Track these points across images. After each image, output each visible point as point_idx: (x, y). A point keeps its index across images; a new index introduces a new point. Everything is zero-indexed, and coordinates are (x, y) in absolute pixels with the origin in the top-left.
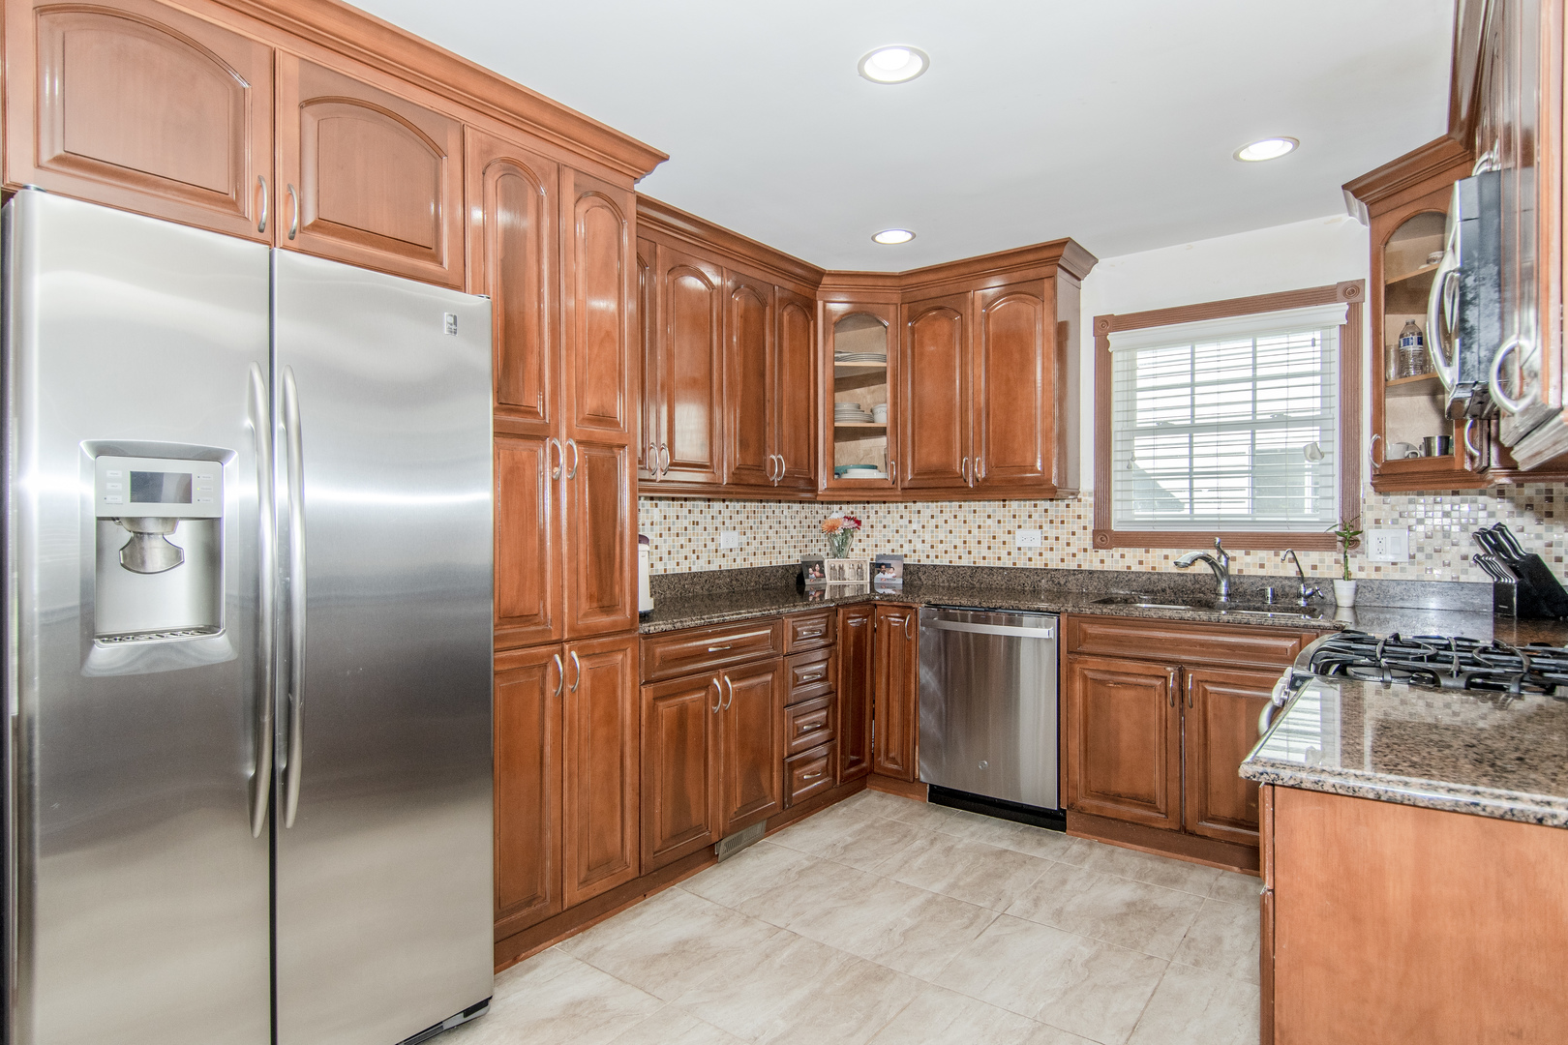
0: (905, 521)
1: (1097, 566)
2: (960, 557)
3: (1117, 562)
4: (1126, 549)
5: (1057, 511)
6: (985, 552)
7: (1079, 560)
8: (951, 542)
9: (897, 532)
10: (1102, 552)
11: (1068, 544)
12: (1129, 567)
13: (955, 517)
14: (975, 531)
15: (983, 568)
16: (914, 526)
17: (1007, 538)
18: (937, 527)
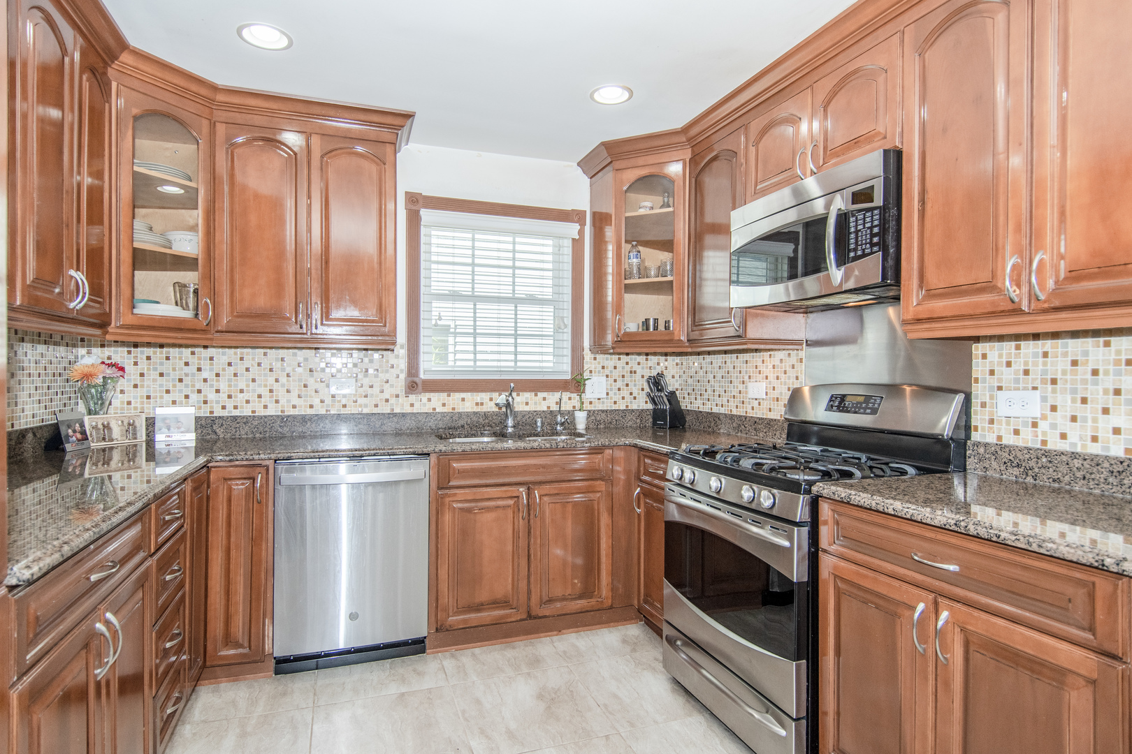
0: (192, 369)
1: (408, 410)
2: (265, 407)
3: (425, 405)
4: (432, 394)
5: (371, 361)
6: (296, 401)
7: (392, 404)
8: (254, 391)
9: (181, 380)
10: (412, 398)
11: (382, 392)
13: (259, 364)
14: (283, 380)
15: (294, 417)
16: (205, 374)
17: (320, 386)
18: (235, 375)
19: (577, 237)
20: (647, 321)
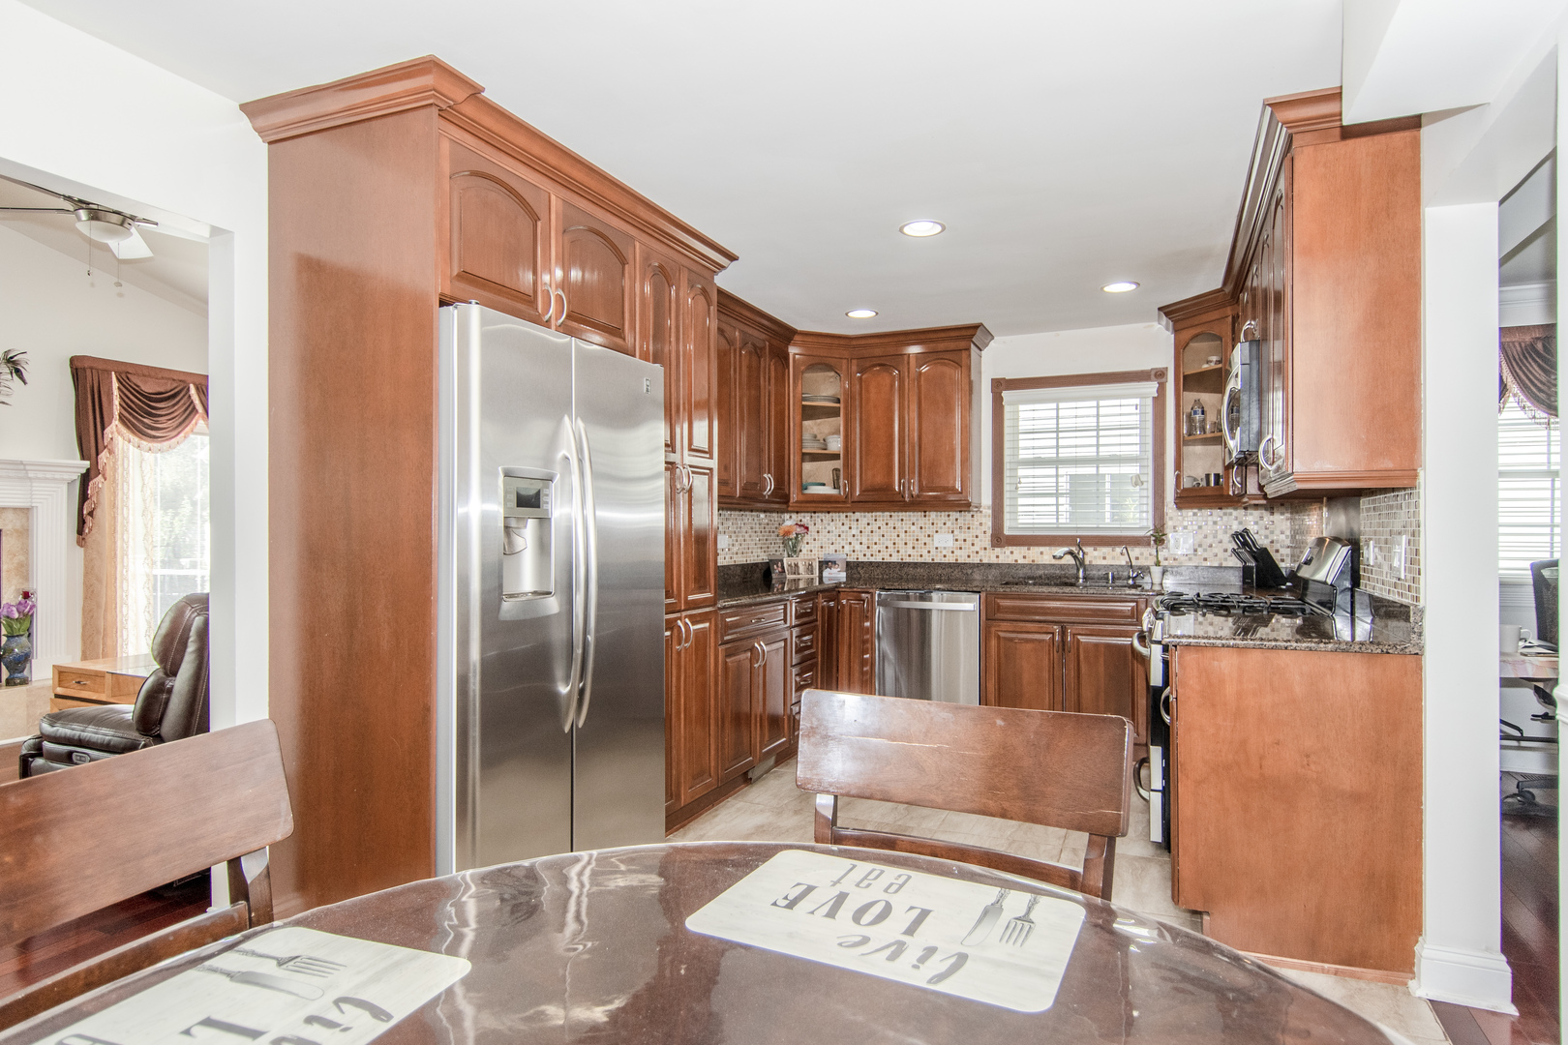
0: (846, 528)
1: (994, 560)
2: (891, 555)
3: (1008, 557)
4: (1015, 548)
5: (965, 520)
6: (910, 551)
7: (981, 556)
8: (883, 544)
9: (839, 536)
10: (998, 550)
11: (973, 545)
12: (1016, 561)
13: (887, 524)
14: (902, 535)
15: (909, 564)
16: (854, 531)
17: (927, 540)
18: (872, 532)
19: (1158, 394)
20: (1208, 476)
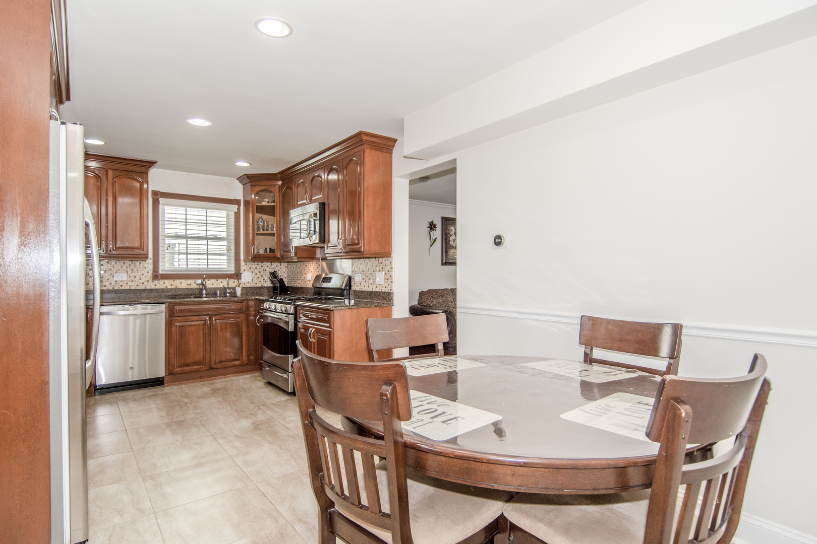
1: (153, 287)
3: (162, 285)
4: (166, 280)
5: (135, 266)
7: (145, 285)
10: (156, 282)
11: (140, 279)
12: (167, 287)
17: (109, 277)
19: (237, 211)
